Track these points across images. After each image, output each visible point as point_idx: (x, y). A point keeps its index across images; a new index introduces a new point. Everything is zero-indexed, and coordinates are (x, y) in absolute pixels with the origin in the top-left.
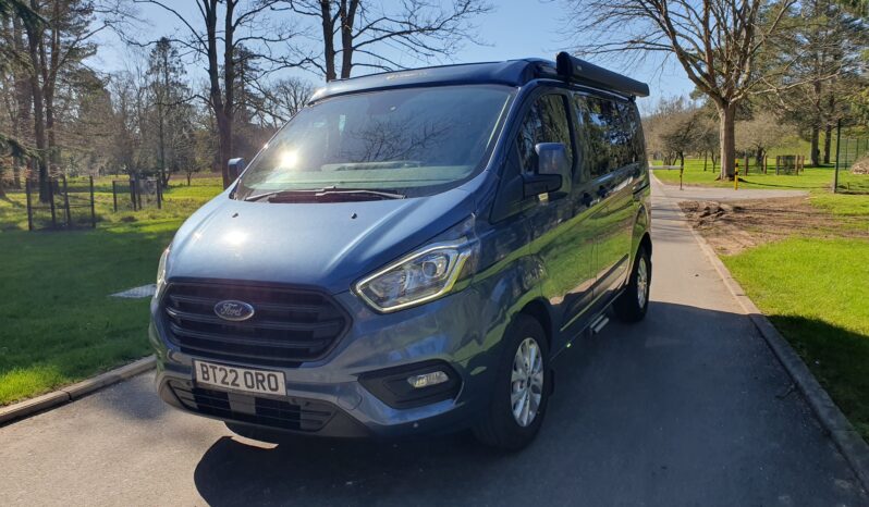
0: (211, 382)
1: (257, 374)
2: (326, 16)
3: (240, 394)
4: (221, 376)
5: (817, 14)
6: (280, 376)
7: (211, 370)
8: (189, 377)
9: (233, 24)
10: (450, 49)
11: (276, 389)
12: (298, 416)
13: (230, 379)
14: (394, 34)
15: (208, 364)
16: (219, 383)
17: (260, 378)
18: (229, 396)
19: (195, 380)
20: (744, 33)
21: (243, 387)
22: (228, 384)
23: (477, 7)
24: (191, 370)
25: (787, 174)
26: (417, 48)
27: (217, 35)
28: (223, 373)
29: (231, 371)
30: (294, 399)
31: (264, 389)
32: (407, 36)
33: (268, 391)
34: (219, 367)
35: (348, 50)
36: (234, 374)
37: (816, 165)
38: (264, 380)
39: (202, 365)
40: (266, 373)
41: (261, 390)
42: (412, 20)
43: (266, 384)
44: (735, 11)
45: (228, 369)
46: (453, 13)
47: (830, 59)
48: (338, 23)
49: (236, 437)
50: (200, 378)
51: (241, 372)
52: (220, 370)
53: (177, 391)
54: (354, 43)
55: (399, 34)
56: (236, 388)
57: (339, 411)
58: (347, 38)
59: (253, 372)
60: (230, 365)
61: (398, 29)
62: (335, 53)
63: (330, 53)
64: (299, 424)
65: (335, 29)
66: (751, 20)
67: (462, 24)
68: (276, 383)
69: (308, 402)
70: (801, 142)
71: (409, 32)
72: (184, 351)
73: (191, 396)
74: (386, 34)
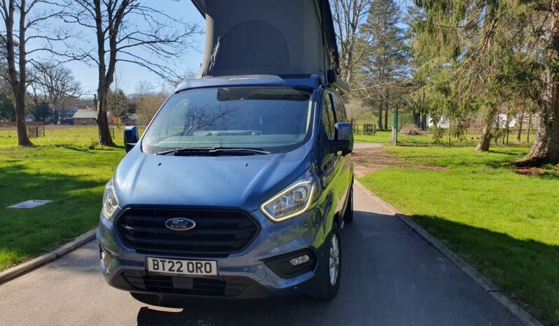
0: (160, 270)
1: (197, 264)
2: (99, 27)
3: (184, 277)
4: (168, 266)
5: (379, 46)
6: (214, 264)
7: (160, 264)
8: (143, 269)
9: (25, 26)
10: (180, 54)
11: (210, 271)
12: (224, 288)
13: (177, 267)
14: (145, 43)
15: (159, 260)
16: (167, 271)
17: (199, 265)
18: (173, 278)
19: (146, 270)
20: (347, 56)
21: (185, 272)
22: (174, 271)
23: (200, 30)
24: (145, 264)
25: (369, 134)
26: (158, 51)
27: (13, 33)
28: (171, 264)
29: (177, 263)
30: (223, 277)
31: (202, 272)
32: (154, 44)
33: (204, 273)
34: (167, 260)
35: (114, 51)
36: (179, 265)
37: (382, 130)
38: (202, 267)
39: (154, 261)
40: (203, 262)
41: (199, 273)
42: (157, 35)
43: (203, 269)
44: (342, 43)
45: (175, 261)
46: (184, 32)
47: (386, 71)
48: (107, 35)
49: (151, 307)
50: (151, 269)
51: (185, 263)
52: (169, 262)
53: (128, 278)
54: (118, 46)
55: (148, 43)
56: (180, 273)
57: (252, 281)
58: (113, 44)
59: (194, 262)
60: (178, 259)
61: (147, 39)
62: (105, 52)
63: (101, 52)
64: (224, 293)
65: (105, 38)
66: (351, 49)
67: (189, 39)
68: (210, 268)
69: (232, 278)
70: (373, 116)
71: (155, 42)
72: (138, 251)
73: (142, 281)
74: (140, 42)
